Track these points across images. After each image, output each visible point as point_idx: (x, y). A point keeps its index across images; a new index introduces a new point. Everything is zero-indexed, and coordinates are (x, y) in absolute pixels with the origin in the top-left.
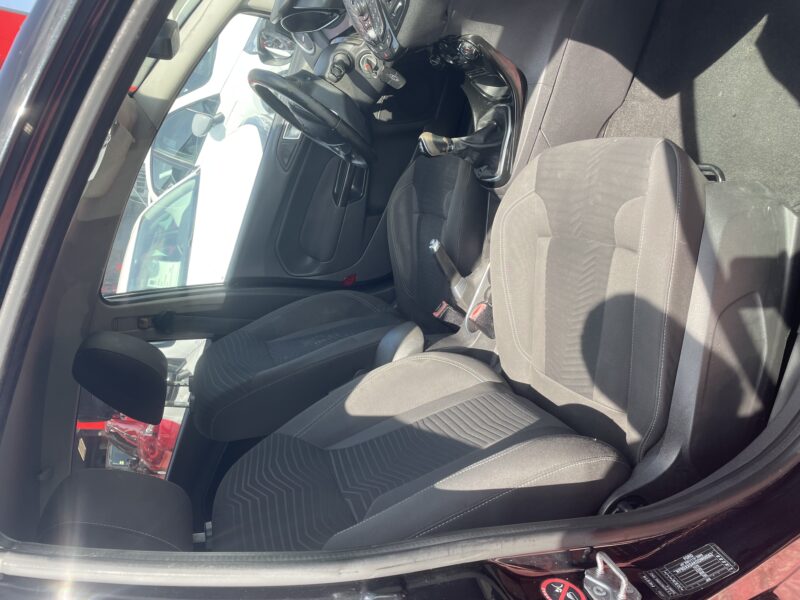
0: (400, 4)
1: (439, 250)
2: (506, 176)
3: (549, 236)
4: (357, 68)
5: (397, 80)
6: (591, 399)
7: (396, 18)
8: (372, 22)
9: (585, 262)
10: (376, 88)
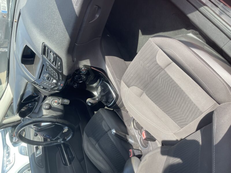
0: (59, 63)
1: (116, 131)
2: (117, 96)
3: (143, 92)
4: (52, 106)
5: (67, 102)
6: (203, 113)
7: (60, 68)
8: (53, 77)
9: (160, 82)
10: (62, 109)
